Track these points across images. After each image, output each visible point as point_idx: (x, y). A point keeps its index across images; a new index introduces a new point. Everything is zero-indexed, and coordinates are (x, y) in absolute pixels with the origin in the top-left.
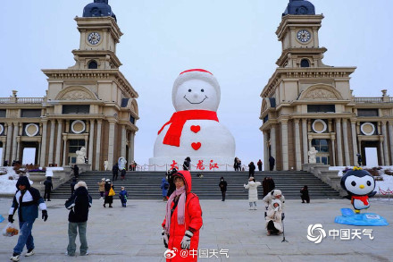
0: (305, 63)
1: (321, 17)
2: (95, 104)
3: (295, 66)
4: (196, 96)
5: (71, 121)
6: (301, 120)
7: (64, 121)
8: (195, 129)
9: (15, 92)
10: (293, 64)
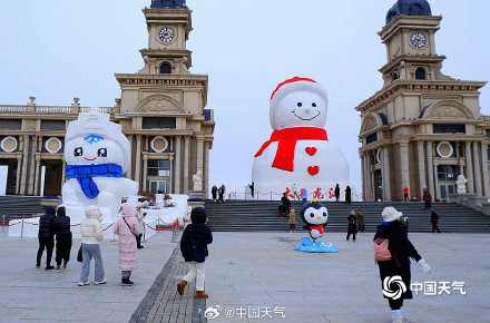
0: (420, 74)
1: (440, 18)
2: (182, 117)
3: (409, 77)
4: (307, 112)
5: (151, 137)
6: (425, 142)
7: (144, 137)
8: (311, 151)
9: (76, 100)
10: (406, 75)
